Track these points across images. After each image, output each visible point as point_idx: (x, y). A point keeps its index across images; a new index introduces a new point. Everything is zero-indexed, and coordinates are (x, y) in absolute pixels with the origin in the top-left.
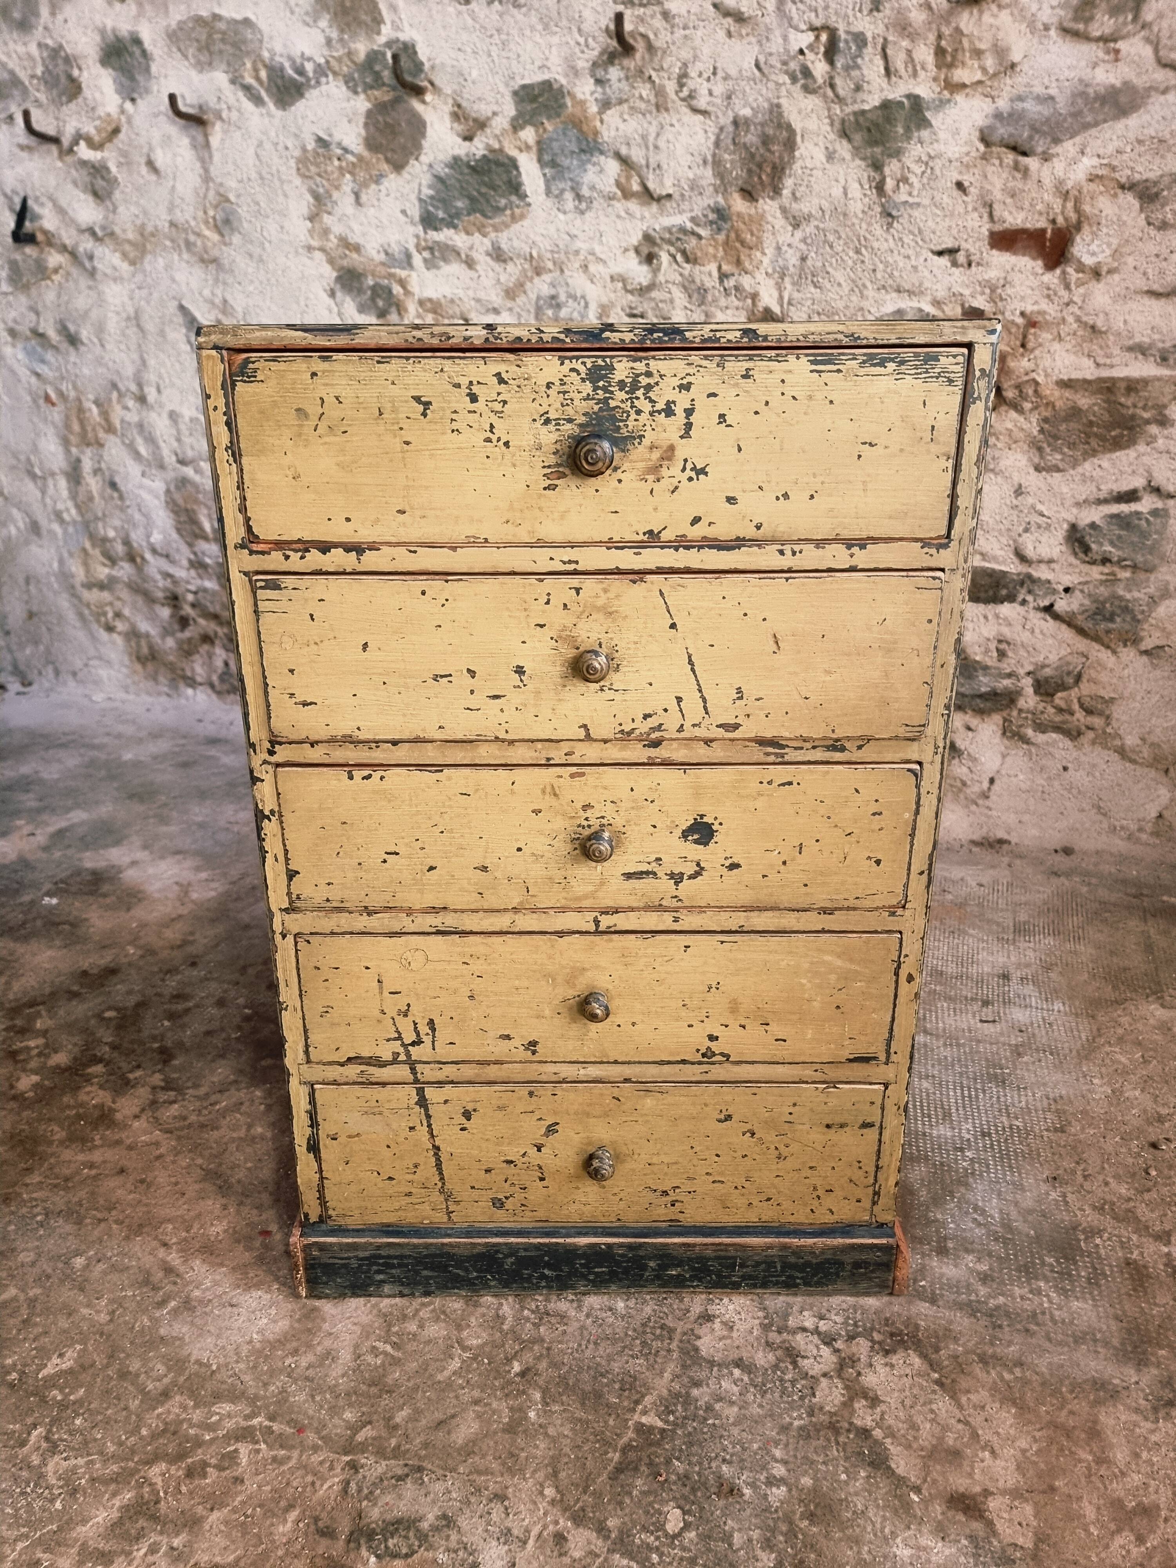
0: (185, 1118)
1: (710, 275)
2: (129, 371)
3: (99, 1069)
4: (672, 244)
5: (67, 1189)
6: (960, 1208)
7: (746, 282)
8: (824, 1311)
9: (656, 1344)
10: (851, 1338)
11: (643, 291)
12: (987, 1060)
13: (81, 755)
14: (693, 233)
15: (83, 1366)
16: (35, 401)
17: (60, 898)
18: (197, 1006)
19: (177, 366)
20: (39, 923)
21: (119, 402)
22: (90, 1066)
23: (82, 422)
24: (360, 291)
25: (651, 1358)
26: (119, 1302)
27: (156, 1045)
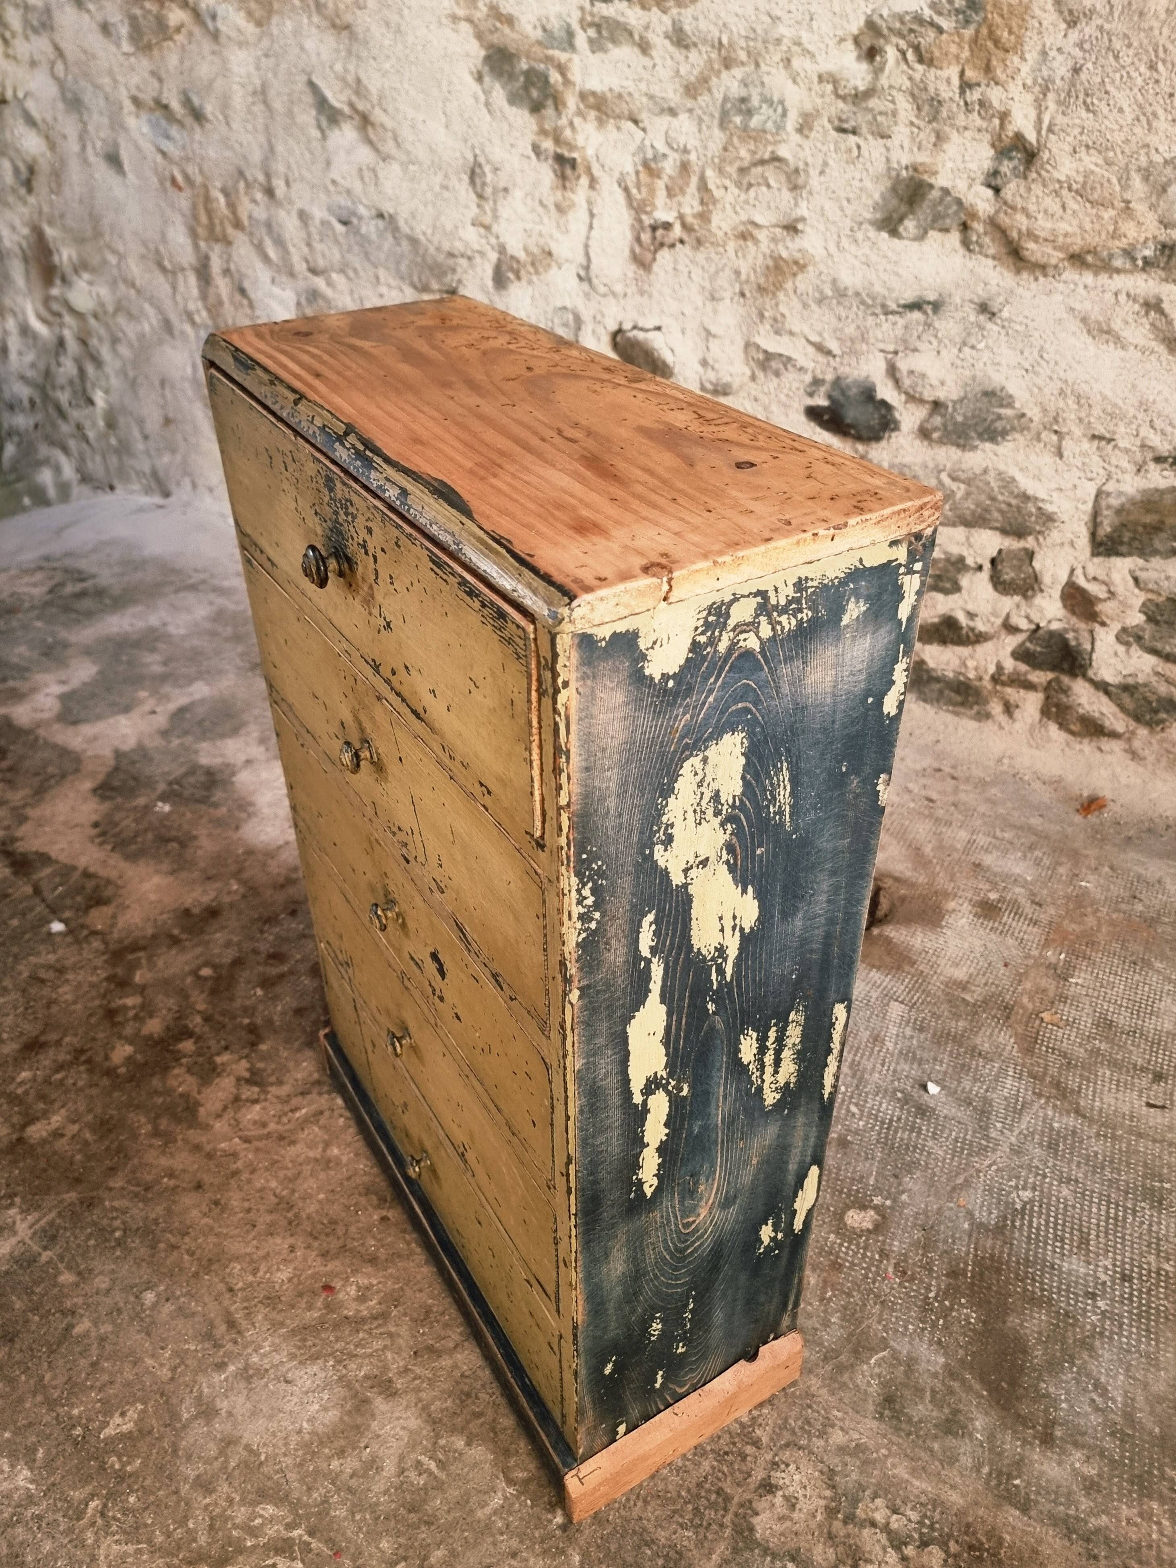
0: (264, 1125)
1: (948, 81)
2: (256, 156)
3: (188, 1046)
4: (903, 37)
5: (145, 1201)
6: (1078, 1382)
7: (995, 95)
8: (898, 1502)
9: (710, 1514)
10: (924, 1544)
11: (859, 98)
12: (1146, 1165)
13: (211, 603)
14: (932, 24)
15: (142, 1432)
16: (161, 183)
17: (173, 805)
18: (291, 972)
19: (307, 156)
20: (150, 836)
21: (246, 193)
22: (180, 1040)
23: (209, 212)
24: (511, 76)
25: (702, 1531)
26: (181, 1355)
27: (246, 1021)
